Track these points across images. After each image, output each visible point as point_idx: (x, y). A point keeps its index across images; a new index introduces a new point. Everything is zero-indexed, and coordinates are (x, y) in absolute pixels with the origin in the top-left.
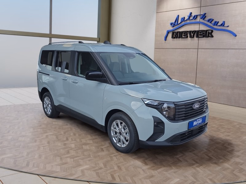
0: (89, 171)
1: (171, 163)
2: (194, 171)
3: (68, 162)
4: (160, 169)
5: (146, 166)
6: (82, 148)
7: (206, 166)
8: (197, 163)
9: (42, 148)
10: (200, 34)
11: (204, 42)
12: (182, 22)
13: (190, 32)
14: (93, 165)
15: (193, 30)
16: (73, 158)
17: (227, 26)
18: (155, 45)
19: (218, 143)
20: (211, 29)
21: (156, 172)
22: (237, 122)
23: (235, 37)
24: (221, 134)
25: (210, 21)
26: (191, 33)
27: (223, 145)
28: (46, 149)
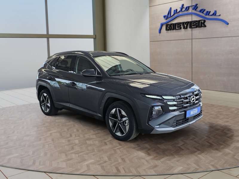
0: (94, 165)
1: (173, 152)
2: (196, 158)
3: (73, 158)
4: (163, 159)
5: (149, 157)
6: (86, 143)
7: (207, 153)
8: (198, 150)
9: (47, 146)
10: (193, 24)
11: (197, 32)
12: (175, 14)
13: (183, 23)
14: (98, 159)
15: (186, 21)
16: (78, 154)
17: (219, 15)
18: (150, 38)
19: (217, 130)
20: (204, 19)
21: (160, 161)
22: (234, 108)
23: (227, 25)
24: (220, 120)
25: (202, 11)
26: (185, 24)
27: (223, 131)
28: (50, 146)
